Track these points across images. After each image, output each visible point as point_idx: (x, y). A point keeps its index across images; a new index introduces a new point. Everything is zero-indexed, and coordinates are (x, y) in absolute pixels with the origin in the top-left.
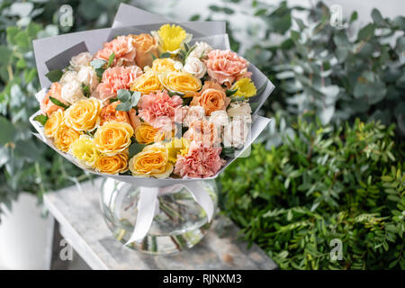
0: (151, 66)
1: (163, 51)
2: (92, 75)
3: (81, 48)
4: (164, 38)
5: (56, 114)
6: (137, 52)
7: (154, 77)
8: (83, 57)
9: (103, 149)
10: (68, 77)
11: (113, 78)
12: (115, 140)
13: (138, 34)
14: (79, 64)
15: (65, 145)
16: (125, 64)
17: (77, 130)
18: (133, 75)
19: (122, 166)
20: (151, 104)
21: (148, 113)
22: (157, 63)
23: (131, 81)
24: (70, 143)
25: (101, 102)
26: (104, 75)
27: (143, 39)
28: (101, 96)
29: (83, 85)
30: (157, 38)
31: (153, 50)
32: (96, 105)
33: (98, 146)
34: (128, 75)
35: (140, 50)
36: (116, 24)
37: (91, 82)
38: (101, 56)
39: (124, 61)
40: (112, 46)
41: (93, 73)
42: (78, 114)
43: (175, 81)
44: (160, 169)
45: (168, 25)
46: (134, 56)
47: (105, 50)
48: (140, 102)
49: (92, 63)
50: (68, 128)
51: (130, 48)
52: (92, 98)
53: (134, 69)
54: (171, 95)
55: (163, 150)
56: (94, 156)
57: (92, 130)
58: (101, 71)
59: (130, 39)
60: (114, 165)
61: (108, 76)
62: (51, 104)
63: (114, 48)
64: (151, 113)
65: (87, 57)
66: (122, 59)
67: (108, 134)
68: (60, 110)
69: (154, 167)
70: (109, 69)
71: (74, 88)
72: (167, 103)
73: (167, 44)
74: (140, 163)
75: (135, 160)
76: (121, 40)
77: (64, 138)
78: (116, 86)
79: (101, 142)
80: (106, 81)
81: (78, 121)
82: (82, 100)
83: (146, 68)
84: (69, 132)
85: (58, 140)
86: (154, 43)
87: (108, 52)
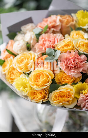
0: (69, 35)
1: (78, 26)
2: (33, 37)
3: (29, 21)
4: (79, 18)
5: (9, 59)
6: (62, 26)
7: (70, 42)
8: (29, 26)
9: (34, 85)
10: (19, 37)
11: (45, 40)
12: (41, 80)
13: (64, 15)
14: (27, 30)
15: (12, 79)
16: (54, 32)
17: (20, 71)
18: (57, 39)
19: (44, 97)
20: (66, 59)
21: (64, 65)
22: (73, 33)
23: (56, 43)
24: (14, 79)
25: (36, 55)
26: (40, 38)
27: (66, 18)
28: (37, 51)
29: (27, 43)
30: (75, 18)
31: (72, 25)
32: (33, 56)
33: (30, 83)
34: (55, 39)
35: (64, 24)
36: (51, 8)
37: (32, 42)
38: (40, 27)
39: (53, 31)
40: (47, 21)
41: (34, 36)
42: (22, 61)
43: (83, 46)
44: (68, 102)
45: (82, 11)
46: (59, 28)
47: (43, 23)
48: (60, 57)
49: (34, 30)
50: (14, 69)
51: (58, 23)
52: (31, 52)
53: (59, 36)
54: (80, 54)
55: (71, 90)
56: (28, 89)
57: (28, 72)
58: (38, 35)
59: (59, 17)
60: (40, 96)
61: (42, 39)
62: (7, 53)
63: (48, 22)
64: (66, 65)
65: (32, 27)
66: (52, 29)
67: (38, 76)
68: (12, 57)
69: (64, 100)
70: (43, 35)
71: (21, 45)
72: (76, 60)
73: (81, 22)
74: (56, 97)
75: (53, 95)
76: (53, 17)
77: (12, 75)
78: (46, 45)
79: (33, 80)
80: (41, 42)
81: (20, 66)
82: (25, 53)
83: (66, 36)
84: (15, 72)
85: (8, 76)
86: (73, 21)
87: (44, 24)
